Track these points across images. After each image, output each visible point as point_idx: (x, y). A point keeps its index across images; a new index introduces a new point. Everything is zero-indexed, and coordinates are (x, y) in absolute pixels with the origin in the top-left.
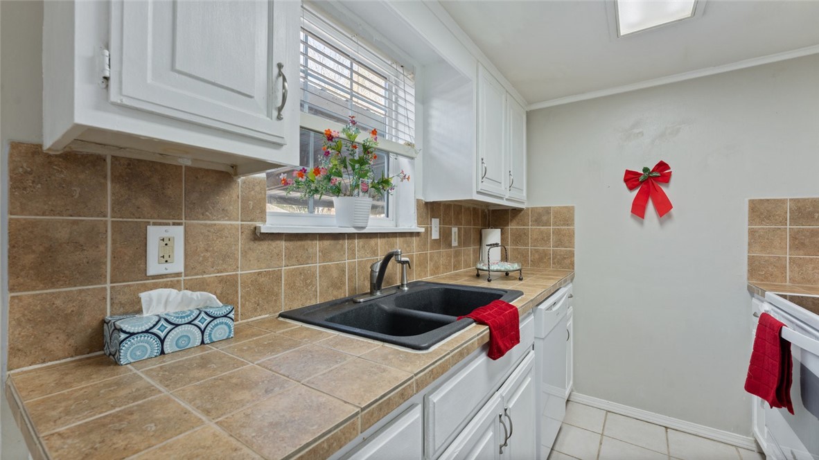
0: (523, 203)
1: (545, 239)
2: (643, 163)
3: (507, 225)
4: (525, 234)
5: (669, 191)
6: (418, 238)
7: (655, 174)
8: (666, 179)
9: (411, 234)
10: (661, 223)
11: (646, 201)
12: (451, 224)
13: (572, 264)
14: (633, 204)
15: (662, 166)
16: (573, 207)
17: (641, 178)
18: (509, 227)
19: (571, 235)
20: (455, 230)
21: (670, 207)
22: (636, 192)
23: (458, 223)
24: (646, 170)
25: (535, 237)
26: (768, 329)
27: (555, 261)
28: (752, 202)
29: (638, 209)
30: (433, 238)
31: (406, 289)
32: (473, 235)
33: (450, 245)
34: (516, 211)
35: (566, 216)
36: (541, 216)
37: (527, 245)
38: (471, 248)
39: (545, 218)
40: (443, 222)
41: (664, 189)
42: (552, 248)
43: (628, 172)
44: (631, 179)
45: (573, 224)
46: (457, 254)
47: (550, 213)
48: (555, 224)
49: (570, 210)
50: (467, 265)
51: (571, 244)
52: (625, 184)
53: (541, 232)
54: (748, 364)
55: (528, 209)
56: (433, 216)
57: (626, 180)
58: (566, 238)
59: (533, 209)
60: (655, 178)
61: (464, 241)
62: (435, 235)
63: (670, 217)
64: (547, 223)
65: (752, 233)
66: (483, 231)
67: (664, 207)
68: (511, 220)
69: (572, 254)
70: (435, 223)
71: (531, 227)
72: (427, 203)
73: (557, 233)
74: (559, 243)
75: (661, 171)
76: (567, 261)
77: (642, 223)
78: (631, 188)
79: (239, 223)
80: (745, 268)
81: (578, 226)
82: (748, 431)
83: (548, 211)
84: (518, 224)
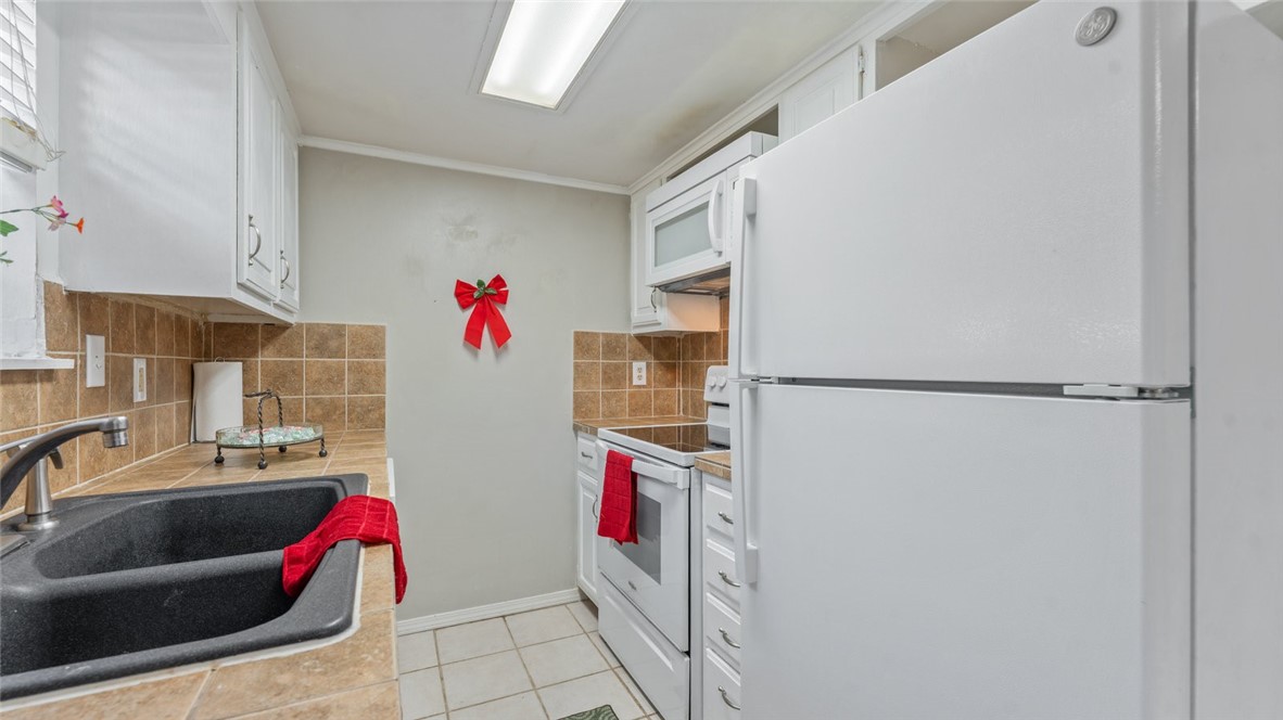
0: (290, 312)
1: (335, 380)
2: (478, 274)
3: (254, 353)
4: (296, 371)
5: (508, 313)
6: (48, 387)
7: (491, 291)
8: (503, 298)
9: (30, 376)
10: (497, 355)
11: (482, 327)
12: (130, 350)
13: (382, 419)
14: (467, 329)
15: (498, 282)
16: (383, 328)
17: (476, 295)
18: (260, 359)
19: (380, 372)
20: (139, 365)
21: (508, 335)
22: (470, 311)
23: (146, 347)
24: (480, 283)
25: (315, 376)
27: (353, 416)
28: (576, 333)
29: (473, 337)
30: (90, 384)
31: (47, 524)
32: (178, 376)
33: (128, 401)
34: (274, 330)
35: (371, 343)
36: (327, 340)
37: (298, 391)
38: (173, 405)
39: (333, 344)
40: (114, 345)
41: (500, 311)
42: (346, 395)
43: (460, 284)
44: (464, 293)
45: (382, 355)
46: (144, 419)
47: (342, 336)
48: (353, 354)
49: (379, 332)
50: (166, 444)
51: (381, 387)
52: (455, 300)
53: (327, 368)
55: (300, 326)
56: (89, 330)
57: (458, 295)
58: (371, 378)
59: (310, 327)
60: (491, 295)
61: (157, 393)
62: (95, 377)
63: (506, 348)
64: (339, 353)
65: (577, 366)
66: (200, 368)
67: (502, 335)
68: (263, 346)
69: (381, 404)
70: (95, 346)
71: (307, 360)
72: (71, 295)
73: (359, 369)
74: (360, 386)
75: (497, 288)
76: (374, 416)
77: (476, 355)
78: (464, 306)
81: (391, 358)
82: (571, 581)
83: (339, 331)
84: (279, 353)
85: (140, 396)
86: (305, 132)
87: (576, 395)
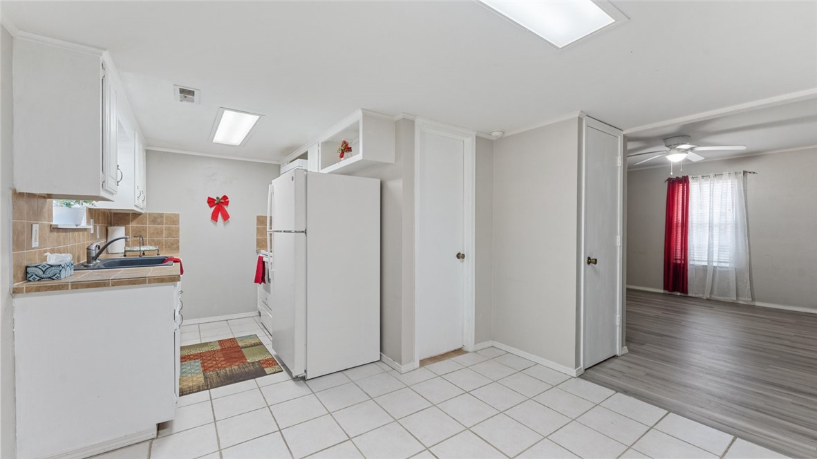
0: (143, 209)
1: (160, 233)
2: (217, 195)
3: (128, 223)
4: (144, 230)
5: (228, 209)
6: (86, 232)
7: (222, 201)
8: (227, 203)
9: (84, 230)
10: (225, 224)
11: (218, 214)
12: (97, 223)
13: (178, 248)
14: (212, 215)
15: (225, 197)
16: (179, 214)
17: (216, 202)
18: (130, 225)
19: (177, 231)
20: (98, 227)
21: (229, 217)
22: (213, 208)
24: (218, 198)
25: (152, 232)
26: (260, 259)
27: (166, 246)
28: (258, 216)
29: (214, 217)
30: (91, 232)
32: (104, 231)
33: (96, 238)
34: (136, 215)
35: (174, 220)
36: (156, 219)
37: (145, 237)
39: (159, 220)
40: (94, 222)
41: (226, 208)
42: (164, 238)
43: (209, 198)
44: (211, 202)
45: (178, 224)
47: (162, 217)
48: (166, 224)
49: (177, 216)
51: (177, 236)
52: (207, 204)
53: (157, 229)
54: (255, 274)
55: (146, 214)
56: (91, 218)
57: (208, 202)
58: (174, 233)
59: (150, 214)
60: (222, 203)
62: (92, 230)
63: (229, 221)
64: (161, 223)
65: (258, 229)
66: (110, 229)
67: (226, 217)
68: (132, 221)
69: (177, 242)
71: (149, 226)
73: (169, 229)
74: (169, 235)
75: (225, 200)
76: (175, 246)
77: (216, 224)
78: (211, 206)
79: (47, 222)
80: (255, 243)
81: (182, 225)
82: (255, 309)
83: (161, 215)
84: (138, 223)
85: (98, 237)
86: (149, 146)
87: (257, 239)
